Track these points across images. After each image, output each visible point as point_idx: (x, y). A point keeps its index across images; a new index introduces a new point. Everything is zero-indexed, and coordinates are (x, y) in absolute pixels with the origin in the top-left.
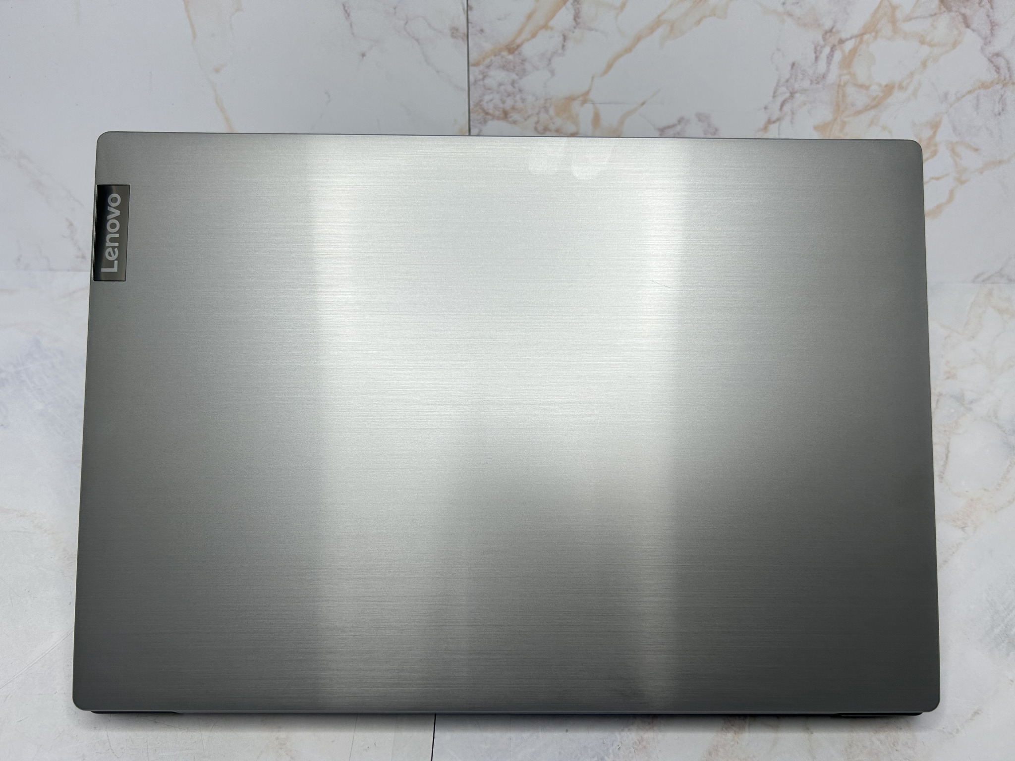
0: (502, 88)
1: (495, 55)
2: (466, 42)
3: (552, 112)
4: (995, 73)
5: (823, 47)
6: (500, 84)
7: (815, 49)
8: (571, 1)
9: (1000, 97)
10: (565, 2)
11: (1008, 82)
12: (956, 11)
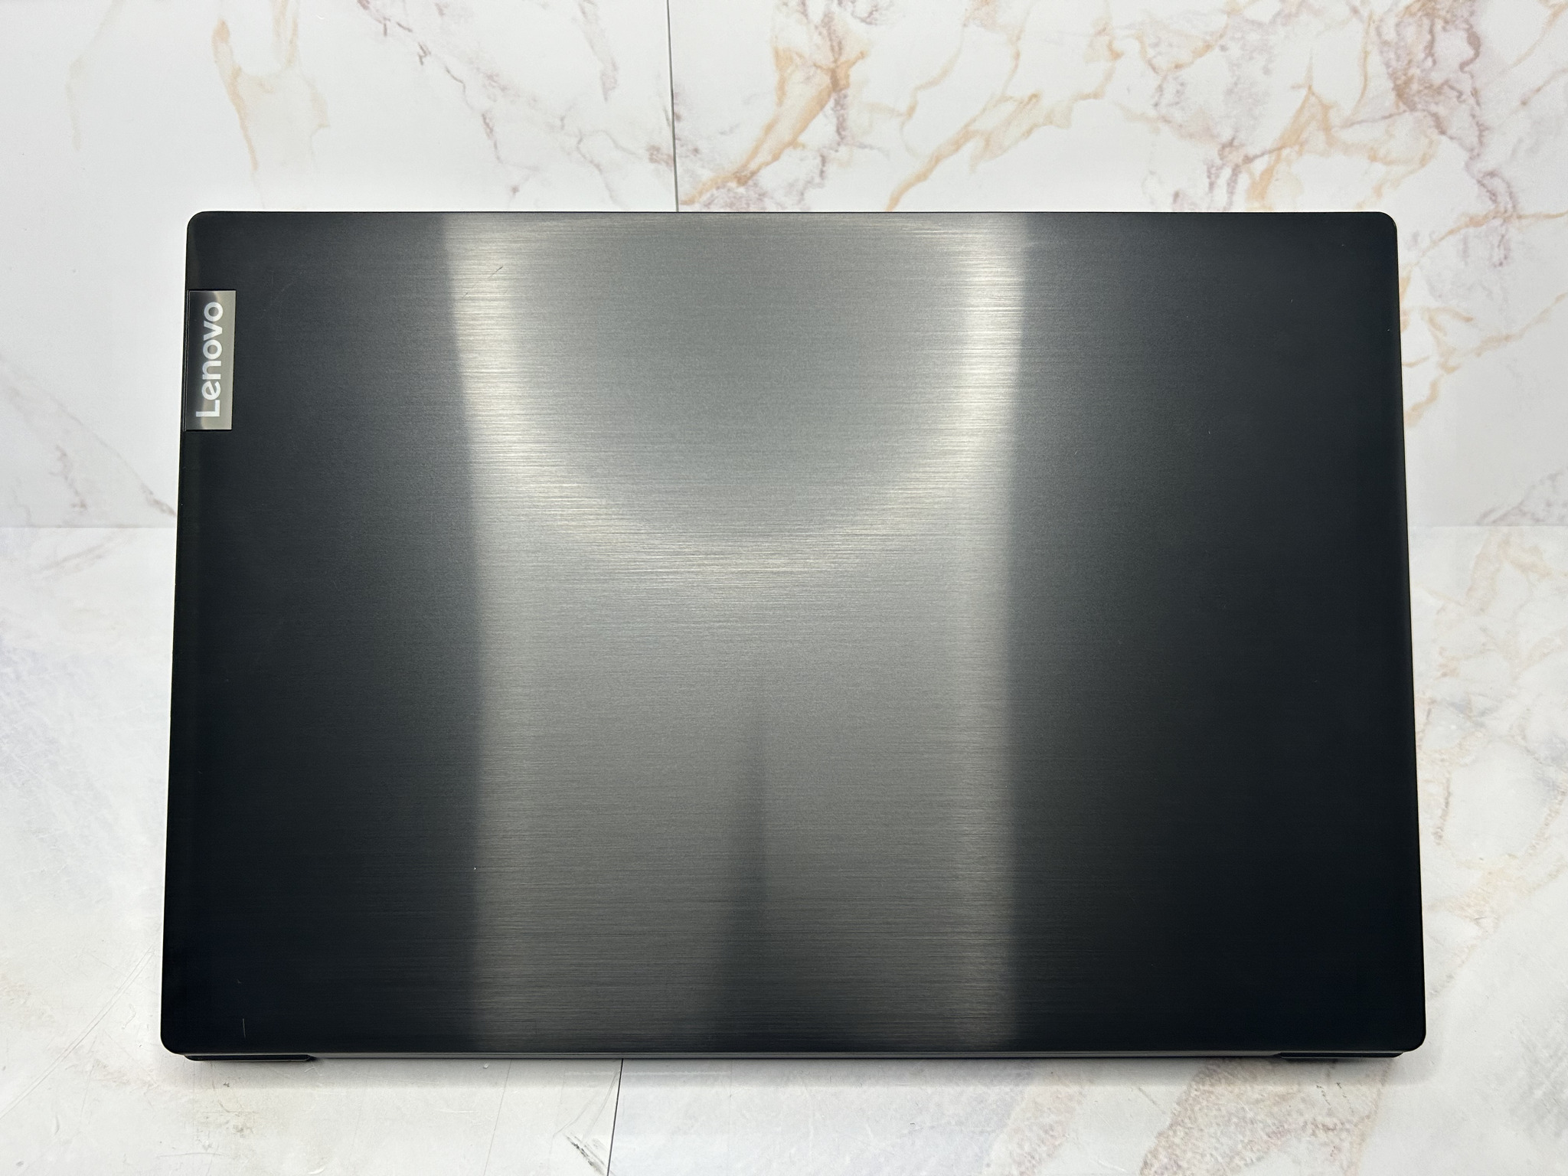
1: (718, 188)
2: (673, 168)
4: (1490, 203)
5: (1220, 168)
7: (1209, 171)
8: (831, 103)
9: (1500, 237)
10: (822, 106)
11: (1510, 215)
12: (1424, 110)
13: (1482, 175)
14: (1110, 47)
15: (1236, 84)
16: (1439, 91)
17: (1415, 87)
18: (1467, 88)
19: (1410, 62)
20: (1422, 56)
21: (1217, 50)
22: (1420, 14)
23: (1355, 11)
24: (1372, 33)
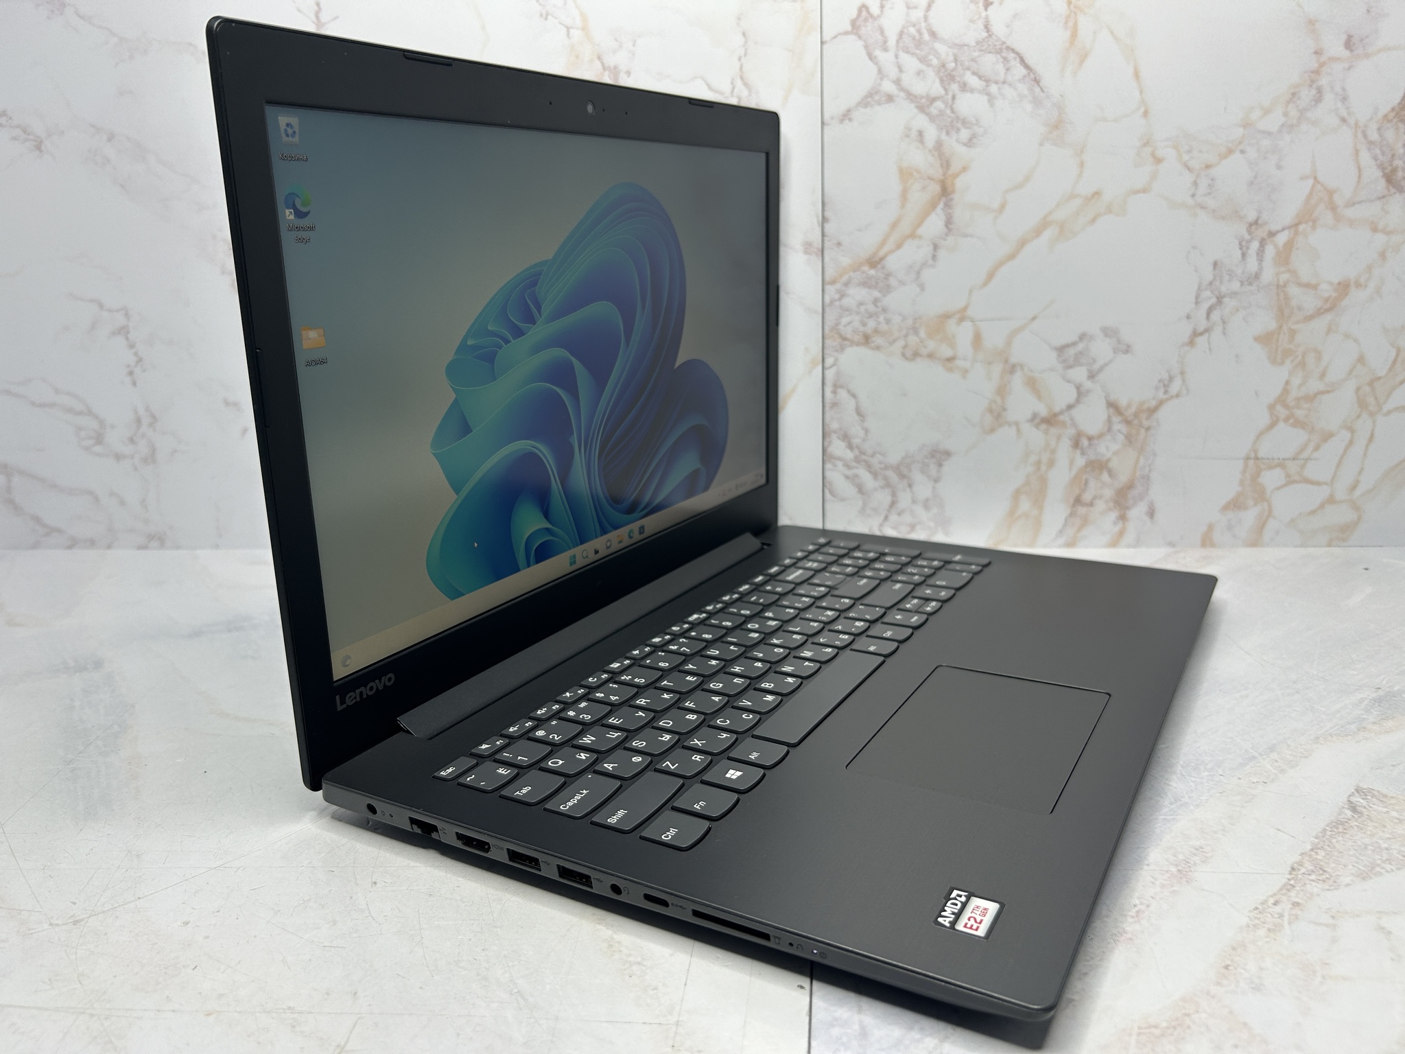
0: (862, 308)
1: (854, 271)
2: (821, 258)
3: (922, 334)
5: (1249, 242)
6: (861, 304)
7: (1240, 243)
8: (941, 205)
10: (933, 206)
14: (1153, 155)
15: (1255, 177)
17: (1400, 174)
19: (1393, 156)
20: (1401, 151)
21: (1237, 155)
22: (1395, 120)
23: (1344, 120)
24: (1360, 135)
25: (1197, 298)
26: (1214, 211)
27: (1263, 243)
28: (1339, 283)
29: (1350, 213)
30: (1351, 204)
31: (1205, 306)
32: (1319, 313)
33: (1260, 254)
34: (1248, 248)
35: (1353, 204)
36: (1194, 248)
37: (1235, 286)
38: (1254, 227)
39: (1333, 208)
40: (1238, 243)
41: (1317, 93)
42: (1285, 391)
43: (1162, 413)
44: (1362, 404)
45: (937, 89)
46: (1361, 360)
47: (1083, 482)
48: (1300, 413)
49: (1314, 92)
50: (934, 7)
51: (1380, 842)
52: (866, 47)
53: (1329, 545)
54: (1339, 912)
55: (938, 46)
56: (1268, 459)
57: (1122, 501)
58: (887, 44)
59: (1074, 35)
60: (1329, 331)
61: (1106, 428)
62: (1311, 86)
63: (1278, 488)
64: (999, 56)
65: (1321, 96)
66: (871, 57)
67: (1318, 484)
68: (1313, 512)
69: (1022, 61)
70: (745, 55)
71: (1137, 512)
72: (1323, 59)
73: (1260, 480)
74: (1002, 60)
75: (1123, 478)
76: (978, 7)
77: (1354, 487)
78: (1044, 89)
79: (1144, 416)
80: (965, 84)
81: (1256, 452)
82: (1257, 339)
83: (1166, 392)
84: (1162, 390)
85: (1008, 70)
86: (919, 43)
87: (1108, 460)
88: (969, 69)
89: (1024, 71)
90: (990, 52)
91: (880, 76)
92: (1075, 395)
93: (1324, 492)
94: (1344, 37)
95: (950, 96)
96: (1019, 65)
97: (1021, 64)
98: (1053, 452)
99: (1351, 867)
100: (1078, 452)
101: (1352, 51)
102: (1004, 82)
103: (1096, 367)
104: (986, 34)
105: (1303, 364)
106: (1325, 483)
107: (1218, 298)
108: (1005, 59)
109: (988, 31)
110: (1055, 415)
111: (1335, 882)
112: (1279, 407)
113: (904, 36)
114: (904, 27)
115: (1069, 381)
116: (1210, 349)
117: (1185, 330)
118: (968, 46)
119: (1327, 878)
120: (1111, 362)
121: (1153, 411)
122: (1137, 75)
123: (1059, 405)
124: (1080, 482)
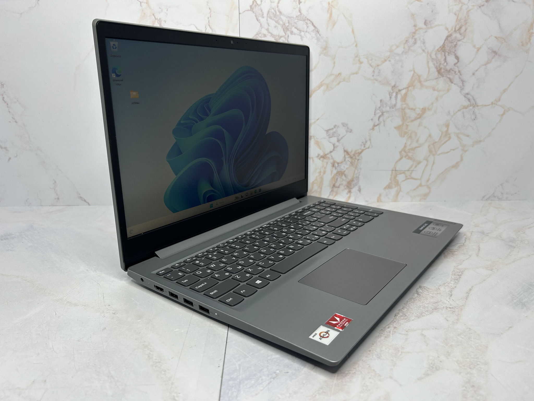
4: (468, 102)
5: (392, 93)
7: (389, 94)
9: (473, 112)
11: (475, 105)
12: (446, 77)
13: (465, 94)
14: (359, 60)
15: (394, 70)
16: (449, 71)
17: (443, 70)
18: (457, 70)
19: (440, 64)
20: (443, 62)
21: (387, 62)
22: (441, 51)
23: (423, 51)
24: (429, 56)
25: (375, 113)
26: (380, 81)
27: (397, 94)
28: (422, 109)
29: (426, 84)
30: (426, 80)
31: (378, 116)
32: (416, 119)
33: (396, 97)
34: (392, 95)
35: (427, 81)
36: (374, 94)
37: (388, 109)
38: (394, 88)
39: (420, 82)
40: (388, 93)
41: (415, 40)
42: (405, 147)
43: (363, 154)
44: (430, 151)
45: (282, 33)
46: (430, 136)
47: (336, 179)
48: (410, 154)
49: (414, 40)
50: (280, 2)
51: (425, 305)
52: (256, 16)
53: (420, 201)
54: (409, 329)
55: (282, 17)
56: (399, 171)
57: (349, 186)
58: (264, 15)
59: (331, 15)
60: (419, 125)
61: (344, 159)
62: (412, 38)
63: (403, 181)
64: (304, 22)
65: (416, 42)
66: (258, 20)
67: (416, 179)
68: (415, 189)
69: (313, 24)
70: (210, 17)
71: (355, 190)
72: (417, 28)
73: (397, 178)
74: (305, 23)
75: (350, 178)
76: (297, 3)
77: (428, 181)
78: (321, 35)
79: (357, 155)
80: (292, 32)
81: (395, 168)
82: (395, 128)
83: (364, 147)
84: (363, 146)
85: (308, 27)
86: (275, 15)
87: (345, 171)
88: (294, 26)
89: (313, 28)
90: (301, 20)
91: (261, 27)
92: (333, 148)
93: (418, 183)
94: (424, 21)
95: (287, 36)
96: (311, 25)
97: (312, 25)
98: (325, 168)
99: (415, 314)
100: (334, 168)
101: (426, 26)
102: (306, 32)
103: (340, 137)
104: (299, 14)
105: (410, 137)
106: (419, 179)
107: (382, 113)
108: (306, 23)
109: (300, 12)
110: (326, 155)
111: (409, 319)
112: (403, 152)
113: (270, 13)
114: (269, 9)
115: (331, 143)
116: (379, 131)
117: (371, 124)
118: (293, 17)
119: (406, 318)
120: (345, 135)
121: (360, 153)
122: (353, 31)
123: (327, 151)
124: (334, 179)
